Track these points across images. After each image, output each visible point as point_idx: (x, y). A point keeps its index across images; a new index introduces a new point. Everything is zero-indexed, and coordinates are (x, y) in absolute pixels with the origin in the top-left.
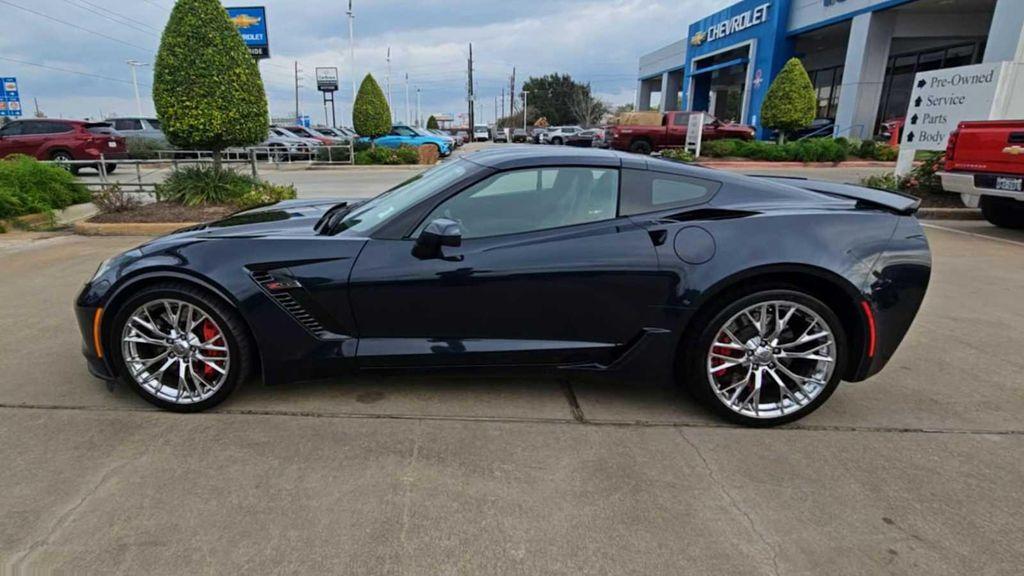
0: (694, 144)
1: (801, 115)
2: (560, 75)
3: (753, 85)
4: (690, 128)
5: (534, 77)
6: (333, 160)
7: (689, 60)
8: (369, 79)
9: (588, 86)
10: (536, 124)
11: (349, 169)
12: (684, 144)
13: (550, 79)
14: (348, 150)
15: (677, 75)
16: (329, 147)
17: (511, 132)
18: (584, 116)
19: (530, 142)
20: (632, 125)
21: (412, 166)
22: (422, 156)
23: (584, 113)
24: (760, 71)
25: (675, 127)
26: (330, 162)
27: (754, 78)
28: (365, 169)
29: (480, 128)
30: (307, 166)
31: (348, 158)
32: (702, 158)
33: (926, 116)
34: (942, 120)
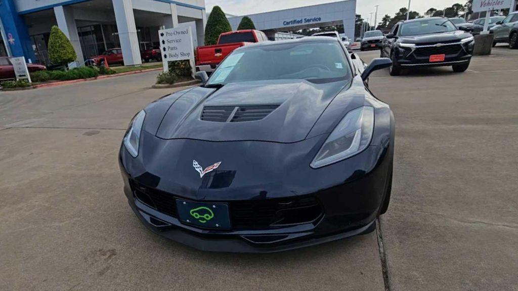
0: (25, 76)
3: (9, 42)
4: (16, 66)
12: (15, 77)
24: (9, 34)
27: (8, 38)
32: (34, 83)
33: (169, 47)
34: (176, 48)
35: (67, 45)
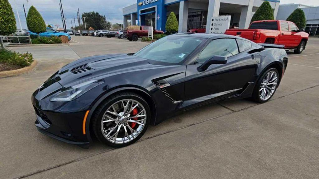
0: (151, 36)
1: (175, 28)
2: (95, 12)
3: (157, 19)
4: (149, 31)
5: (86, 12)
6: (20, 43)
7: (138, 10)
8: (32, 8)
9: (104, 16)
10: (89, 29)
11: (29, 46)
12: (148, 36)
13: (92, 14)
14: (28, 38)
15: (135, 15)
16: (18, 37)
17: (81, 32)
18: (105, 27)
19: (90, 35)
20: (132, 30)
21: (59, 44)
22: (63, 40)
23: (105, 26)
24: (159, 15)
25: (144, 31)
26: (19, 43)
27: (157, 17)
28: (38, 46)
29: (69, 30)
30: (7, 45)
31: (28, 41)
32: (153, 40)
33: (214, 28)
34: (218, 29)
35: (175, 22)
